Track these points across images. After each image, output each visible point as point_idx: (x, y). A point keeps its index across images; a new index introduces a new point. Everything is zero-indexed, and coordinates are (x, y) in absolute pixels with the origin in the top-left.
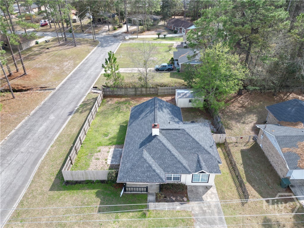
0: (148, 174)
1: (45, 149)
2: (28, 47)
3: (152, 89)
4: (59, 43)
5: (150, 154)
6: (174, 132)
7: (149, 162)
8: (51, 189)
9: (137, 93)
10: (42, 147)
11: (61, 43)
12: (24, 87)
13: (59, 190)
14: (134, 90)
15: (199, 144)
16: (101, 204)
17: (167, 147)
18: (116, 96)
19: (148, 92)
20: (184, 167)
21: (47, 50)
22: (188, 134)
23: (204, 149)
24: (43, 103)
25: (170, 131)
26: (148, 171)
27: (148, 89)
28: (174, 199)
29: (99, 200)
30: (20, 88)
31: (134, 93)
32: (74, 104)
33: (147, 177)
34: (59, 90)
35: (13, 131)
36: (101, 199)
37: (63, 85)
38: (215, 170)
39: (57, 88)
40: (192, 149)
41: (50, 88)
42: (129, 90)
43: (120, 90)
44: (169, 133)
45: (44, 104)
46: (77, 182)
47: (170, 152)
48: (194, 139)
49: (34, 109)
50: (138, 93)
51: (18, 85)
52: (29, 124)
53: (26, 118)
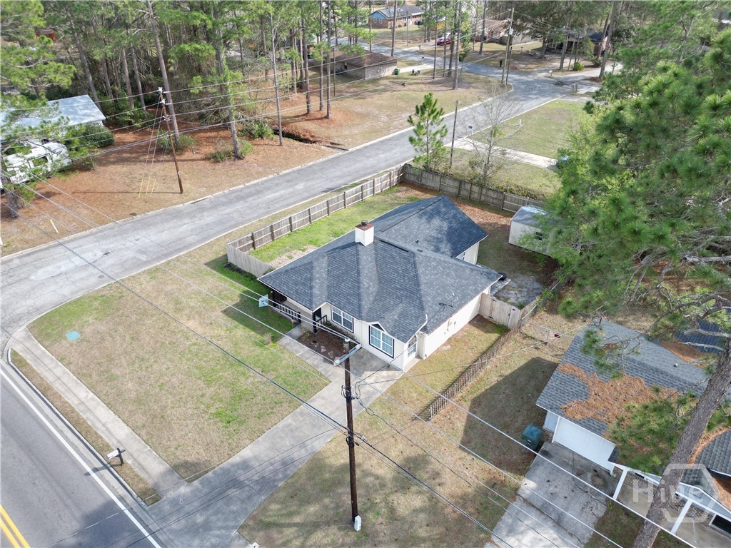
0: (301, 288)
1: (250, 220)
2: (377, 76)
3: (490, 193)
4: (433, 78)
5: (329, 266)
6: (394, 252)
7: (314, 274)
8: (206, 264)
9: (462, 193)
10: (248, 217)
11: (436, 79)
12: (312, 136)
13: (214, 268)
14: (456, 184)
15: (419, 285)
16: (236, 305)
17: (361, 267)
18: (422, 188)
19: (483, 198)
20: (360, 306)
21: (401, 87)
22: (414, 263)
23: (420, 298)
24: (311, 163)
25: (390, 247)
26: (303, 284)
27: (484, 191)
29: (237, 300)
30: (308, 136)
31: (455, 191)
32: (349, 178)
33: (297, 292)
34: (352, 152)
35: (242, 186)
36: (241, 301)
37: (366, 147)
38: (403, 335)
39: (350, 150)
40: (400, 290)
41: (343, 147)
42: (449, 182)
43: (433, 177)
44: (385, 250)
45: (310, 167)
46: (239, 271)
47: (359, 275)
48: (417, 275)
49: (292, 167)
50: (464, 193)
51: (307, 131)
52: (266, 184)
53: (271, 176)
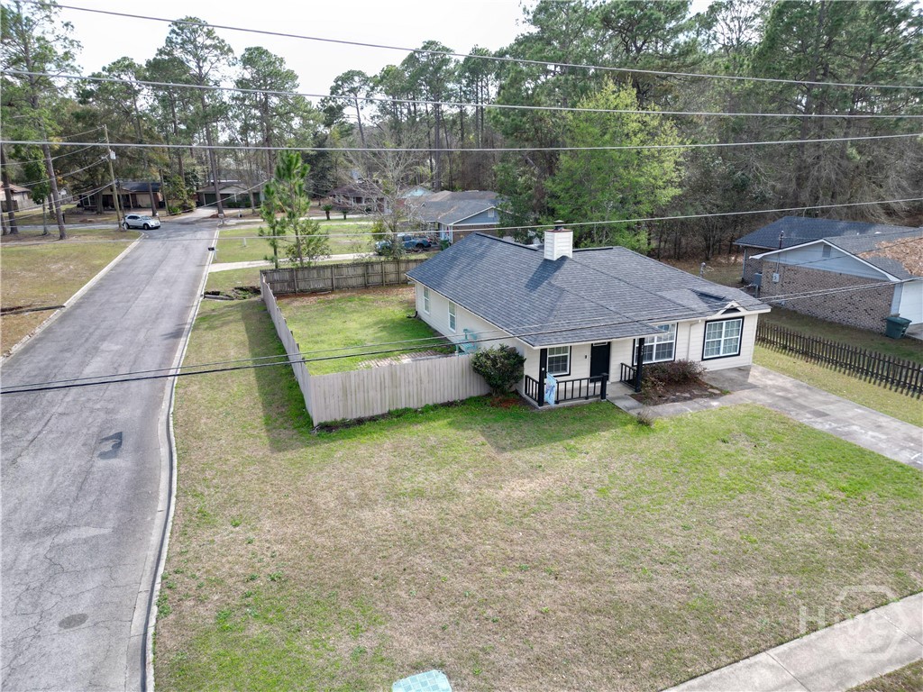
6: (600, 255)
9: (371, 279)
14: (360, 270)
20: (683, 306)
28: (687, 395)
31: (360, 281)
37: (86, 298)
39: (69, 303)
42: (346, 271)
50: (375, 279)
